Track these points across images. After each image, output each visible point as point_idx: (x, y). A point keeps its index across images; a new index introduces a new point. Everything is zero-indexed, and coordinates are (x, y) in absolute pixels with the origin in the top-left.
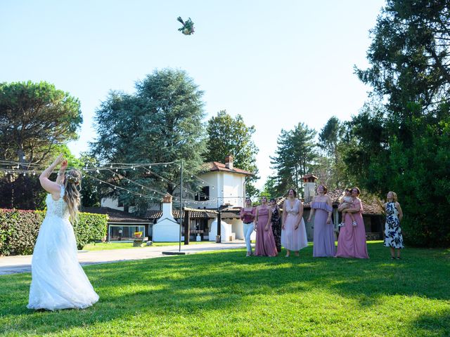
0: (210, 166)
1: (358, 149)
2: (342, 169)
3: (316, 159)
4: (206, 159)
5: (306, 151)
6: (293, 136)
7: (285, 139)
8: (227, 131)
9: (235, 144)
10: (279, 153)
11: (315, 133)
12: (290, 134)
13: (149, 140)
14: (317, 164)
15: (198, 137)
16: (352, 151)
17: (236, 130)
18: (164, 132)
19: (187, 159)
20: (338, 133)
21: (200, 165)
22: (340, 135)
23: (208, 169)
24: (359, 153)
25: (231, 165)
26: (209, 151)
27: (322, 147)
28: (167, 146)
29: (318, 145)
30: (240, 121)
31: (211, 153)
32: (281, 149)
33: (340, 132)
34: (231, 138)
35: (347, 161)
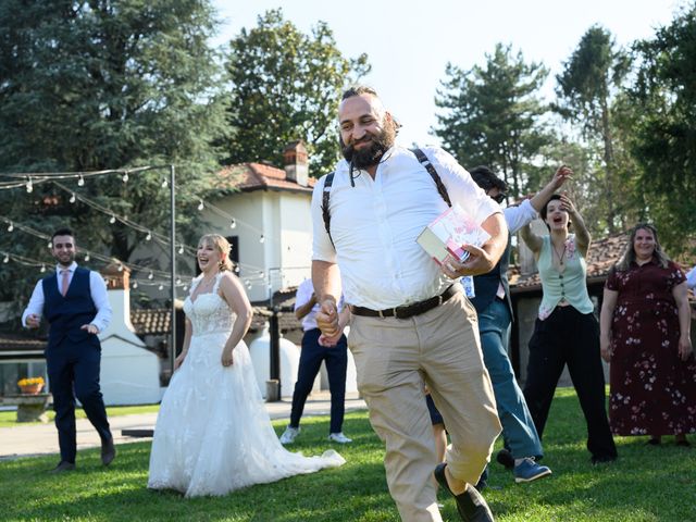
0: (238, 176)
1: (672, 120)
2: (626, 176)
3: (549, 149)
4: (226, 155)
5: (519, 126)
6: (481, 82)
7: (457, 92)
8: (288, 70)
9: (311, 108)
10: (440, 133)
11: (544, 73)
12: (471, 77)
13: (51, 99)
14: (551, 163)
15: (201, 89)
16: (656, 127)
17: (314, 69)
18: (97, 75)
19: (169, 156)
20: (611, 72)
21: (210, 174)
22: (617, 79)
23: (233, 185)
24: (677, 131)
25: (302, 172)
26: (235, 130)
27: (566, 114)
28: (109, 118)
29: (554, 108)
30: (325, 40)
31: (239, 138)
32: (446, 122)
33: (617, 68)
34: (301, 91)
35: (641, 153)
